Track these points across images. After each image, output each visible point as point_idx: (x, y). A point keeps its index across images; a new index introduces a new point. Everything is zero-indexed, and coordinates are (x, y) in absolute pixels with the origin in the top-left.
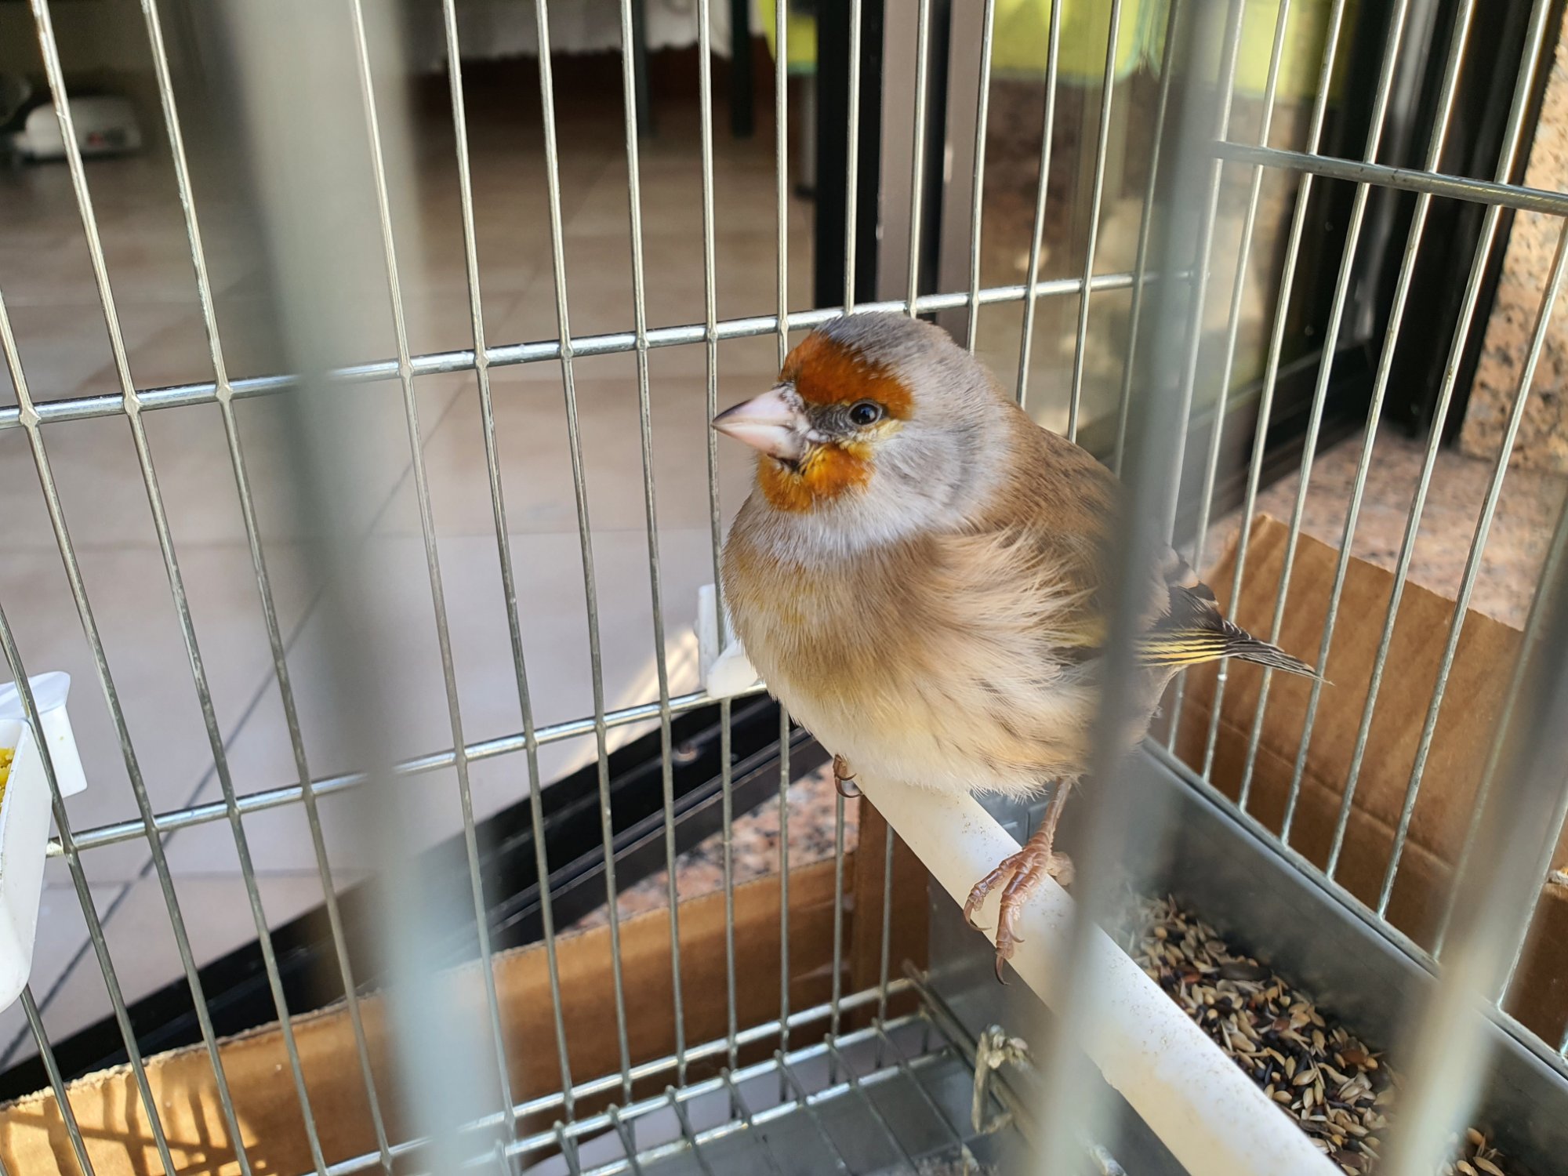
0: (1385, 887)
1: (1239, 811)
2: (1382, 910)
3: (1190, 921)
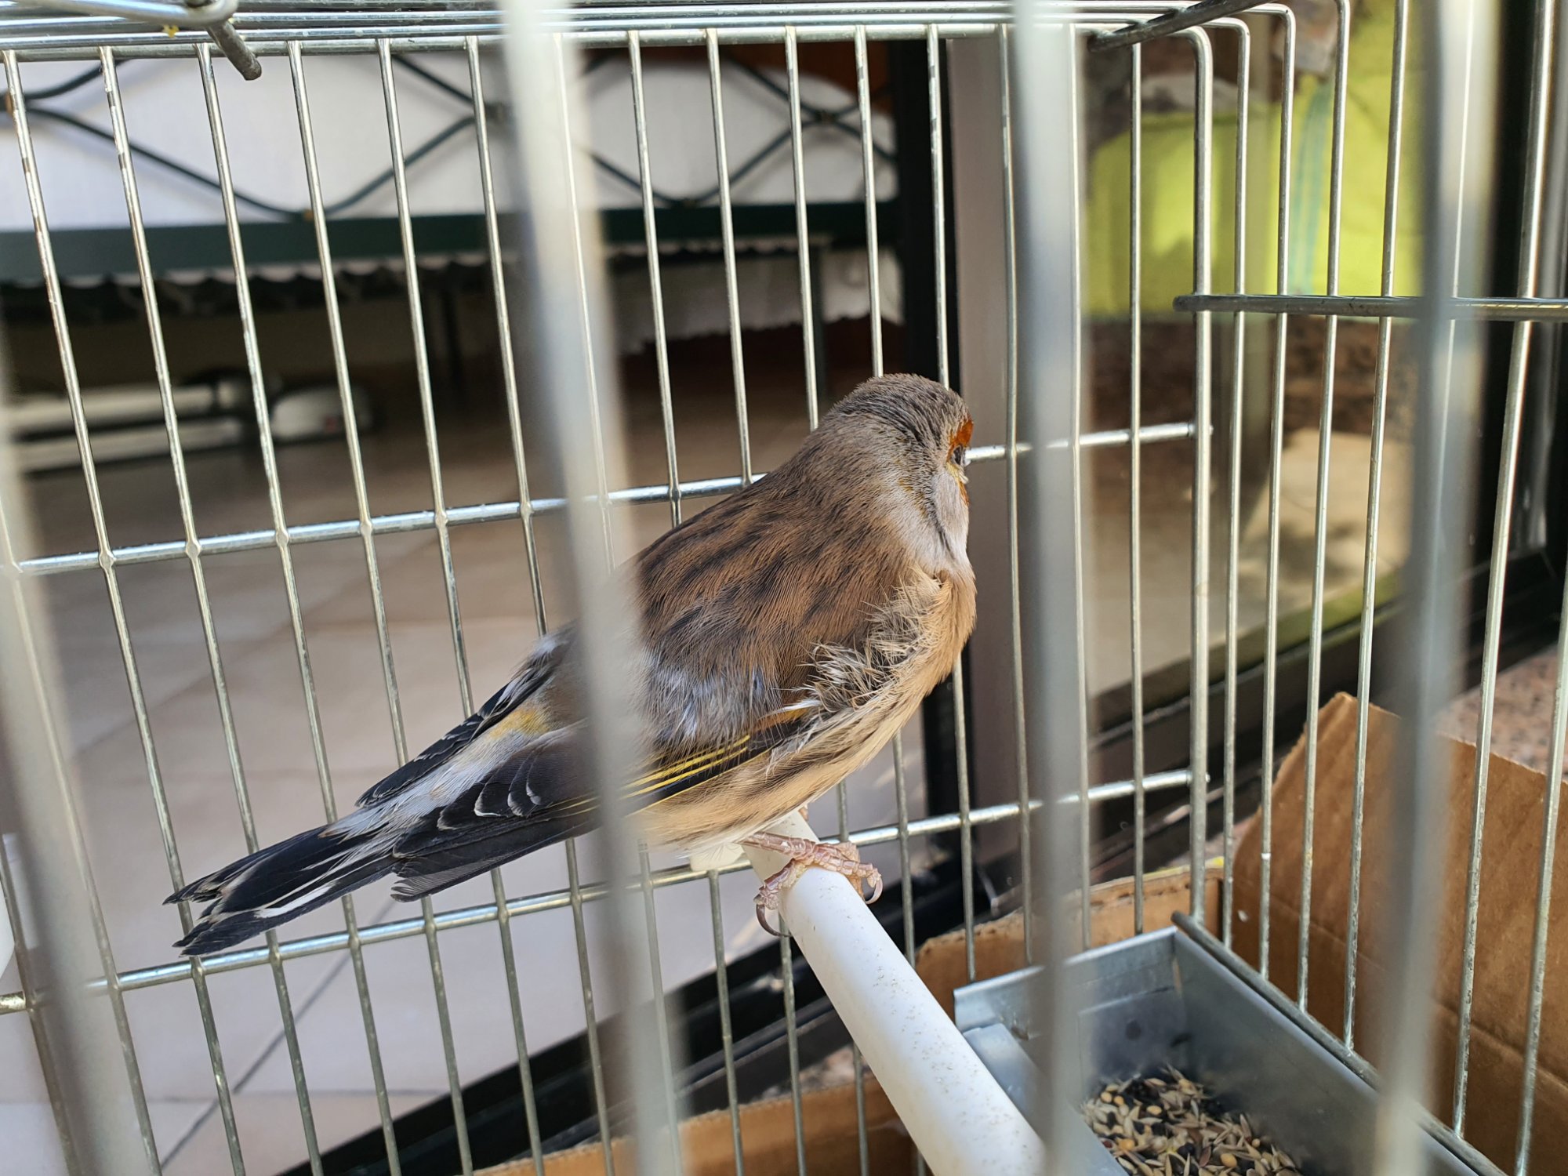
0: (1457, 1097)
1: (1301, 1012)
2: (1458, 1127)
3: (1264, 1148)
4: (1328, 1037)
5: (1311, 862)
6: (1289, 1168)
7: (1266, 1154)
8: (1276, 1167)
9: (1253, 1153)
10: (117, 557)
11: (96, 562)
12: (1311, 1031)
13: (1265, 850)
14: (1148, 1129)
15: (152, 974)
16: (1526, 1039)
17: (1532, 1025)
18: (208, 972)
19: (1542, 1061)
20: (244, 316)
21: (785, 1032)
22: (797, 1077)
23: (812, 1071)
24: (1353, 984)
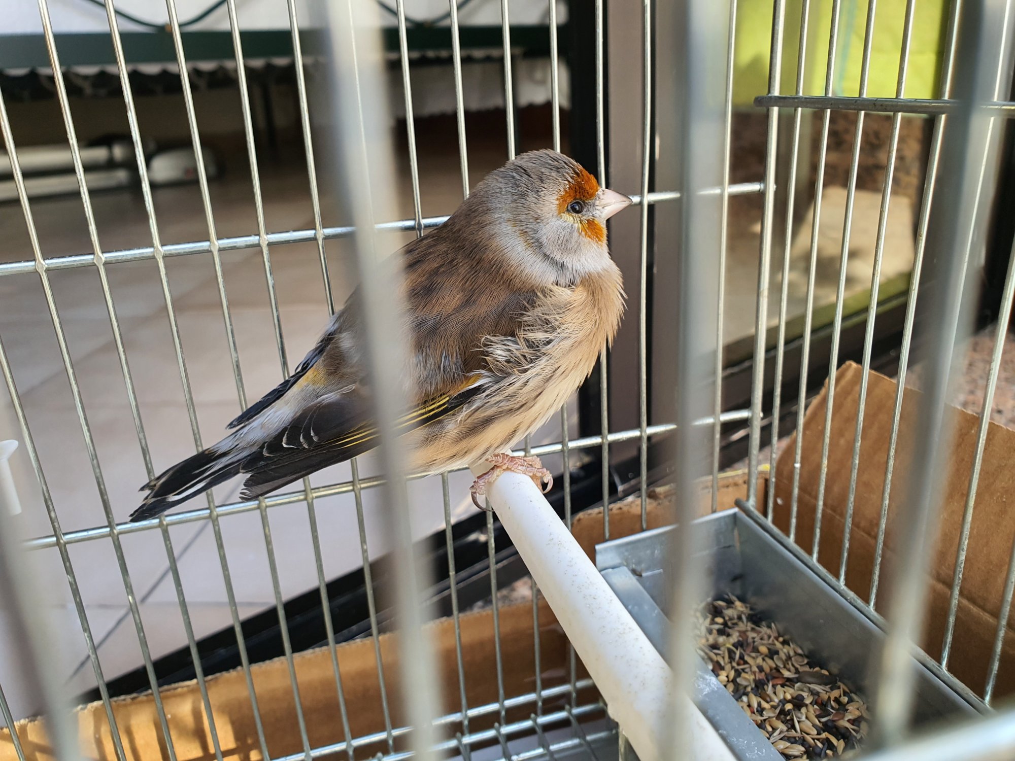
1: (813, 561)
3: (785, 643)
4: (830, 577)
5: (826, 469)
6: (800, 655)
7: (786, 646)
8: (792, 653)
9: (778, 645)
10: (48, 264)
11: (34, 268)
12: (819, 573)
13: (797, 461)
14: (715, 632)
15: (85, 534)
16: (953, 580)
17: (958, 572)
18: (121, 533)
19: (961, 593)
20: (127, 100)
21: (488, 567)
22: (495, 595)
23: (504, 592)
24: (847, 545)
